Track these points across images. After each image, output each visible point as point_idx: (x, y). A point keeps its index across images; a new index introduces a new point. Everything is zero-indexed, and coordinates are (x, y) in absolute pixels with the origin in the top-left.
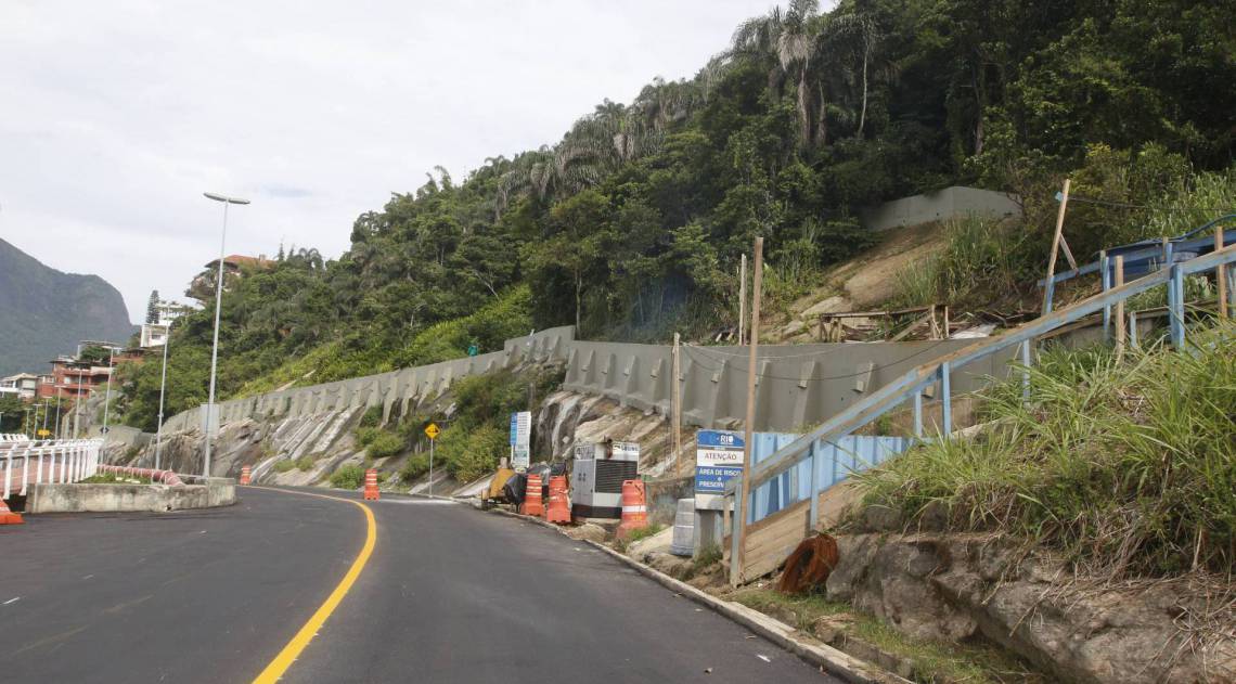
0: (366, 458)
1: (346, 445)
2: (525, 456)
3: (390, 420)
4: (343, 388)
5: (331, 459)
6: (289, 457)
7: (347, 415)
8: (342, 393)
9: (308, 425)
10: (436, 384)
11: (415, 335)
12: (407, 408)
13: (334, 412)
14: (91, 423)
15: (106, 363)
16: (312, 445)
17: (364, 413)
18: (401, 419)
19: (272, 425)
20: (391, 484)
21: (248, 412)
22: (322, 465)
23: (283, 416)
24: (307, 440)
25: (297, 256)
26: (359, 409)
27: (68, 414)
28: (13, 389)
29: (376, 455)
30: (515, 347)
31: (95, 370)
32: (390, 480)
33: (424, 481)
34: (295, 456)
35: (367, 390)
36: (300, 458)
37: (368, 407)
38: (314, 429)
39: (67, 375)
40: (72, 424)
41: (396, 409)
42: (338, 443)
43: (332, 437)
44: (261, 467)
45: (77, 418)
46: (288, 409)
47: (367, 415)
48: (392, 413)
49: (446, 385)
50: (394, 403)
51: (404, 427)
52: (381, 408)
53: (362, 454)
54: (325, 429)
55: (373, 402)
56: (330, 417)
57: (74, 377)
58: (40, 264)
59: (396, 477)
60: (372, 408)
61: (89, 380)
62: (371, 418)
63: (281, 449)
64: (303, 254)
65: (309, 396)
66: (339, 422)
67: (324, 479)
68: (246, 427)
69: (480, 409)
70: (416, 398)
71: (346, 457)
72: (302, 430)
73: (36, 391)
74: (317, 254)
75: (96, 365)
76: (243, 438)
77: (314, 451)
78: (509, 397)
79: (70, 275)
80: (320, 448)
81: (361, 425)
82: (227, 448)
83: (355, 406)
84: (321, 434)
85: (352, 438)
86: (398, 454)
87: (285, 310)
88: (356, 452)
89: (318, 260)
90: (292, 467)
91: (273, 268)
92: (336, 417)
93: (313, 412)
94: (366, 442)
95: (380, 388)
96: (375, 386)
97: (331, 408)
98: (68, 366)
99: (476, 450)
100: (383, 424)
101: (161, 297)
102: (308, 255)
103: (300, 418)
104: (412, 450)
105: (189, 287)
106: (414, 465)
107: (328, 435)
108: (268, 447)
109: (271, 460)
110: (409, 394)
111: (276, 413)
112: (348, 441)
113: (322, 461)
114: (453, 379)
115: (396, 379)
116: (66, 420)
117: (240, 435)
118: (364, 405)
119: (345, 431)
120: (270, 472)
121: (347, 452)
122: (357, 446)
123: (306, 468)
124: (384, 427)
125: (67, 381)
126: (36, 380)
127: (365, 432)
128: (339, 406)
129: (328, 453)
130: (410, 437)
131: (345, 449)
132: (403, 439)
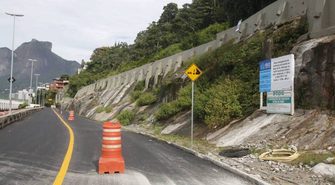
0: (136, 106)
1: (127, 100)
2: (289, 101)
3: (149, 87)
4: (127, 74)
5: (120, 107)
6: (103, 106)
7: (129, 86)
8: (127, 77)
9: (112, 91)
10: (173, 66)
11: (159, 50)
12: (157, 80)
13: (123, 86)
14: (63, 97)
15: (68, 79)
16: (113, 100)
17: (136, 85)
18: (154, 86)
19: (100, 93)
20: (149, 122)
21: (94, 89)
22: (115, 110)
23: (104, 89)
24: (111, 98)
25: (120, 45)
26: (134, 83)
27: (57, 95)
28: (44, 88)
29: (141, 105)
30: (226, 35)
31: (64, 82)
32: (148, 120)
33: (173, 123)
34: (105, 106)
35: (138, 74)
36: (107, 106)
37: (138, 81)
38: (114, 93)
39: (57, 83)
40: (58, 97)
41: (152, 81)
42: (124, 99)
43: (121, 96)
44: (92, 110)
45: (59, 95)
46: (106, 86)
47: (137, 85)
48: (149, 83)
49: (179, 65)
50: (151, 78)
51: (156, 90)
52: (144, 82)
53: (134, 104)
54: (119, 93)
55: (140, 79)
56: (121, 87)
57: (59, 84)
58: (62, 58)
59: (152, 118)
60: (140, 82)
61: (63, 84)
62: (139, 86)
63: (101, 103)
64: (122, 44)
65: (114, 80)
66: (125, 90)
67: (114, 117)
68: (92, 94)
69: (211, 71)
70: (162, 75)
71: (126, 106)
72: (109, 94)
73: (50, 88)
74: (127, 44)
75: (65, 80)
76: (91, 98)
77: (114, 103)
78: (244, 54)
79: (69, 61)
80: (116, 102)
81: (135, 90)
82: (85, 103)
83: (132, 81)
84: (117, 95)
85: (130, 97)
86: (153, 104)
87: (114, 57)
88: (131, 103)
89: (127, 46)
90: (103, 111)
91: (113, 48)
92: (124, 87)
93: (115, 86)
94: (136, 98)
95: (143, 72)
96: (141, 72)
97: (122, 84)
98: (58, 80)
99: (224, 98)
100: (145, 89)
101: (84, 61)
102: (124, 44)
103: (110, 89)
104: (161, 101)
105: (91, 57)
106: (164, 111)
107: (120, 96)
108: (96, 102)
109: (96, 108)
110: (159, 73)
111: (102, 88)
112: (128, 98)
113: (116, 108)
114: (182, 62)
115: (151, 66)
116: (56, 96)
117: (89, 98)
118: (136, 81)
119: (127, 93)
120: (95, 113)
121: (127, 103)
122: (132, 100)
123: (108, 111)
124: (146, 90)
125: (57, 85)
126: (50, 85)
127: (136, 93)
128: (126, 82)
129: (119, 104)
130: (160, 94)
131: (126, 102)
132: (155, 96)
